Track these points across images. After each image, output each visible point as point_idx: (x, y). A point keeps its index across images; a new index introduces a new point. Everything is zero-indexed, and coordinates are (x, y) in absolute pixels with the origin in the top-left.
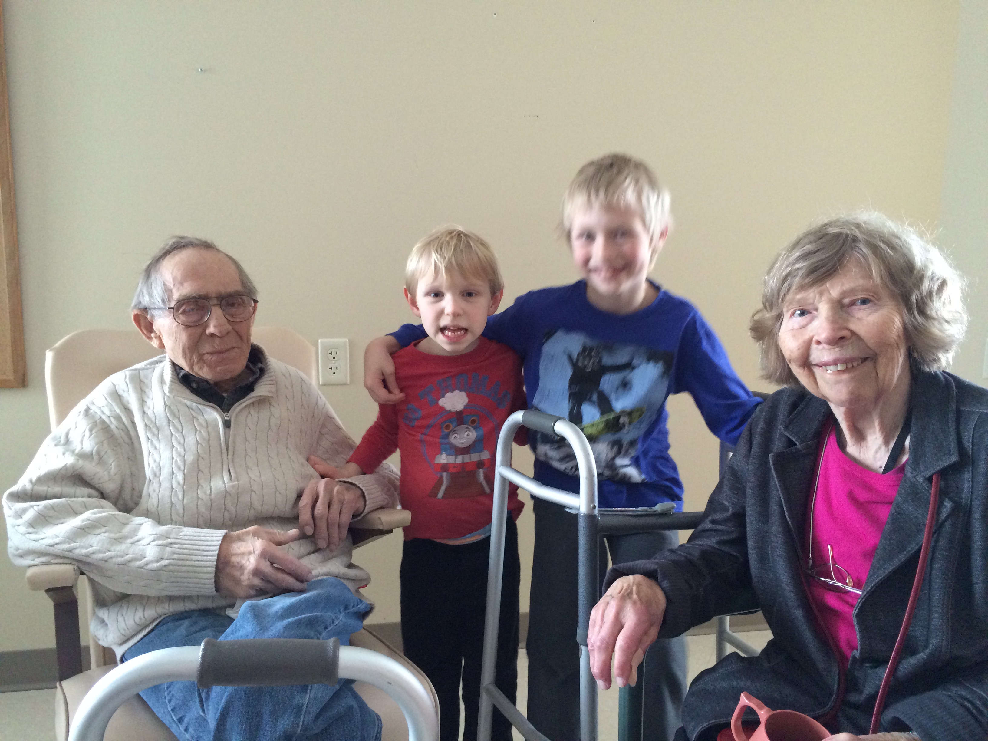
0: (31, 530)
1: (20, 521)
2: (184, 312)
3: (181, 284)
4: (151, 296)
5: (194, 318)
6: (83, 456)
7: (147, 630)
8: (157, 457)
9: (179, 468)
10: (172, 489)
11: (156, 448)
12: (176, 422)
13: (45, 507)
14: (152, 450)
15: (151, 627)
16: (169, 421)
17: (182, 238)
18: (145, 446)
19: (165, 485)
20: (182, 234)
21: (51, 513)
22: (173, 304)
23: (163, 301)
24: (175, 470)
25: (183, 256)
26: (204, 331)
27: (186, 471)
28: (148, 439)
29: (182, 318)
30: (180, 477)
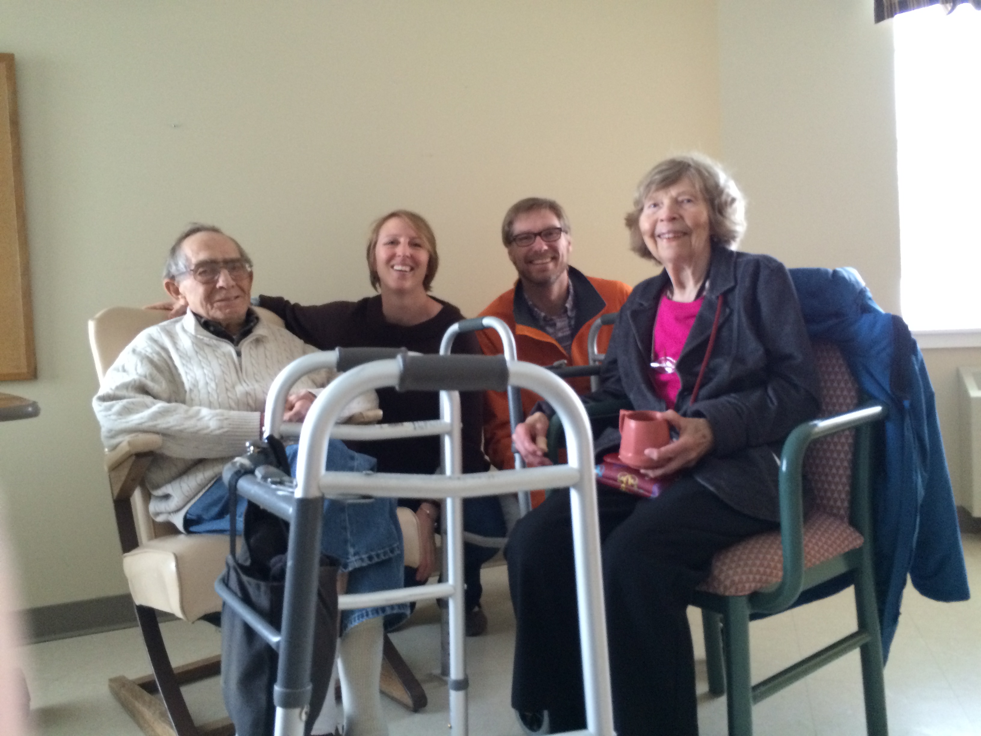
0: (120, 417)
1: (110, 413)
2: (200, 274)
3: (198, 253)
4: (176, 265)
5: (209, 277)
8: (192, 374)
9: (211, 380)
11: (190, 369)
12: (202, 353)
13: (128, 403)
14: (188, 371)
16: (197, 352)
17: (195, 223)
18: (182, 370)
20: (195, 221)
21: (132, 406)
22: (193, 267)
23: (186, 267)
24: (208, 381)
25: (198, 236)
26: (215, 286)
27: (217, 381)
28: (183, 365)
29: (199, 278)
30: (213, 385)
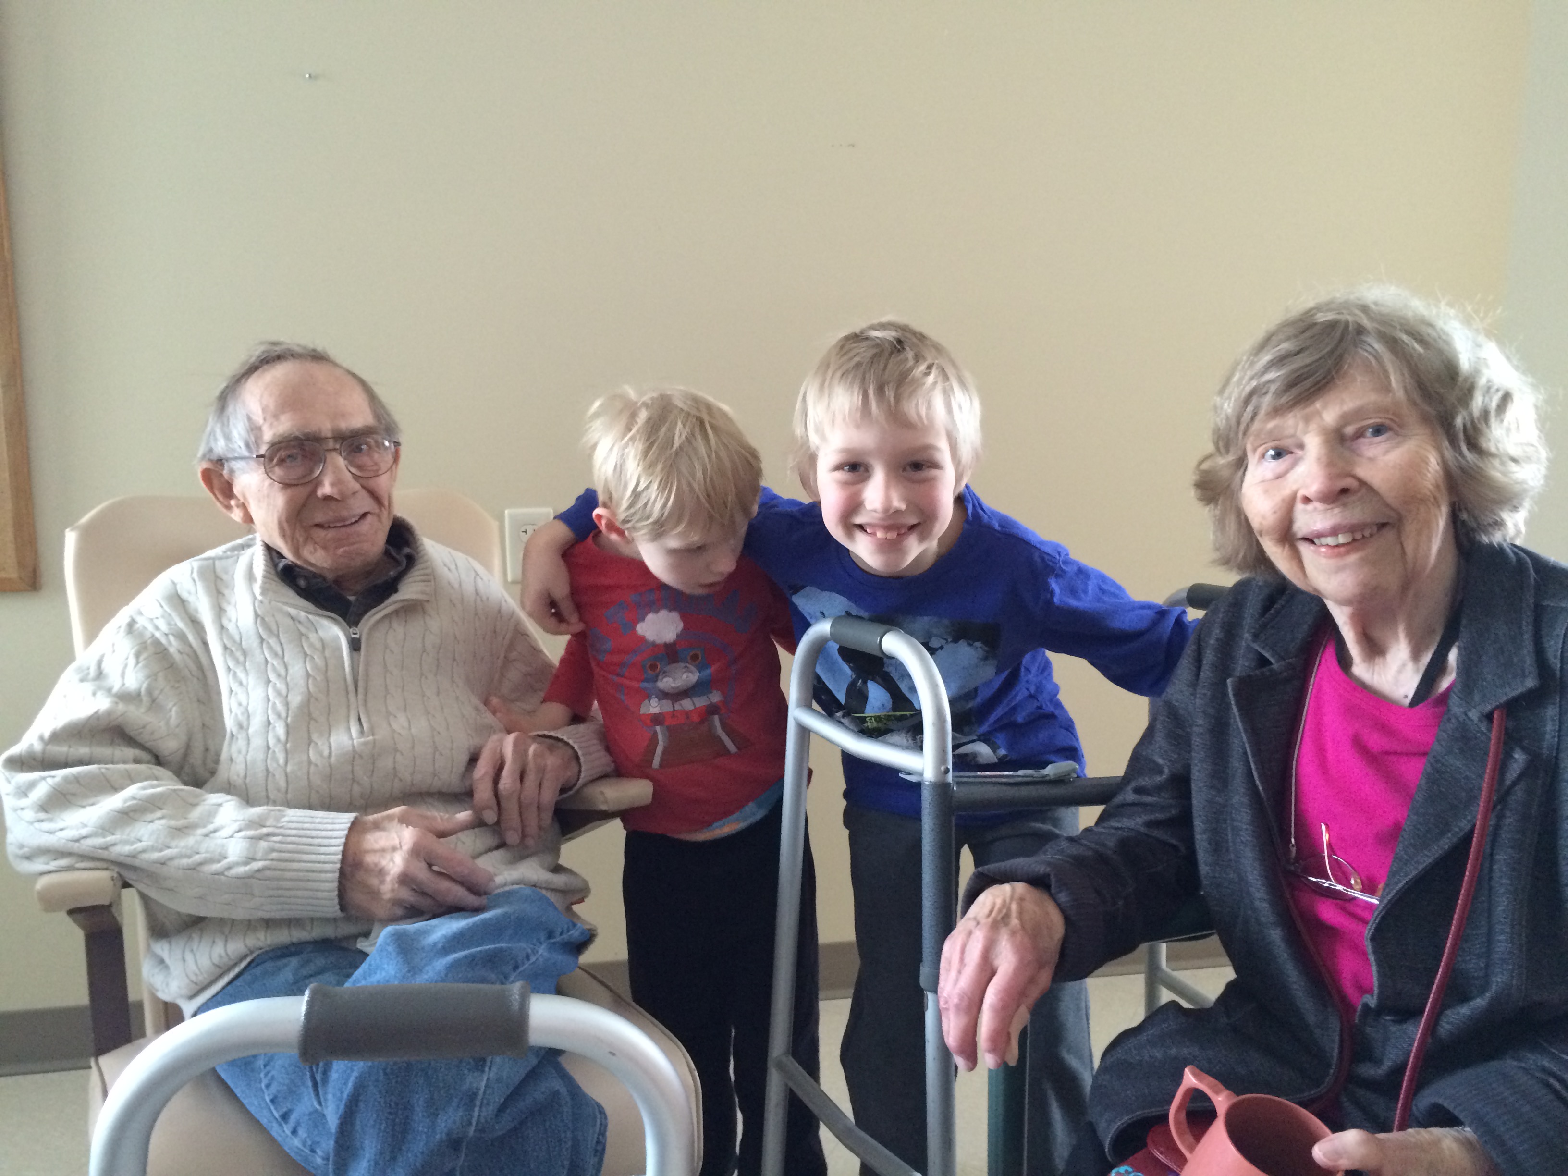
0: (42, 815)
1: (24, 802)
2: (281, 463)
3: (276, 416)
4: (228, 438)
5: (301, 471)
6: (124, 697)
7: (232, 975)
8: (242, 698)
9: (279, 716)
10: (268, 748)
11: (241, 684)
12: (273, 641)
13: (66, 779)
14: (235, 687)
15: (237, 970)
16: (262, 640)
17: (274, 344)
18: (224, 681)
19: (257, 742)
21: (75, 788)
22: (263, 450)
23: (247, 445)
24: (272, 718)
25: (279, 372)
26: (314, 492)
27: (289, 719)
28: (229, 669)
29: (278, 472)
30: (280, 730)
